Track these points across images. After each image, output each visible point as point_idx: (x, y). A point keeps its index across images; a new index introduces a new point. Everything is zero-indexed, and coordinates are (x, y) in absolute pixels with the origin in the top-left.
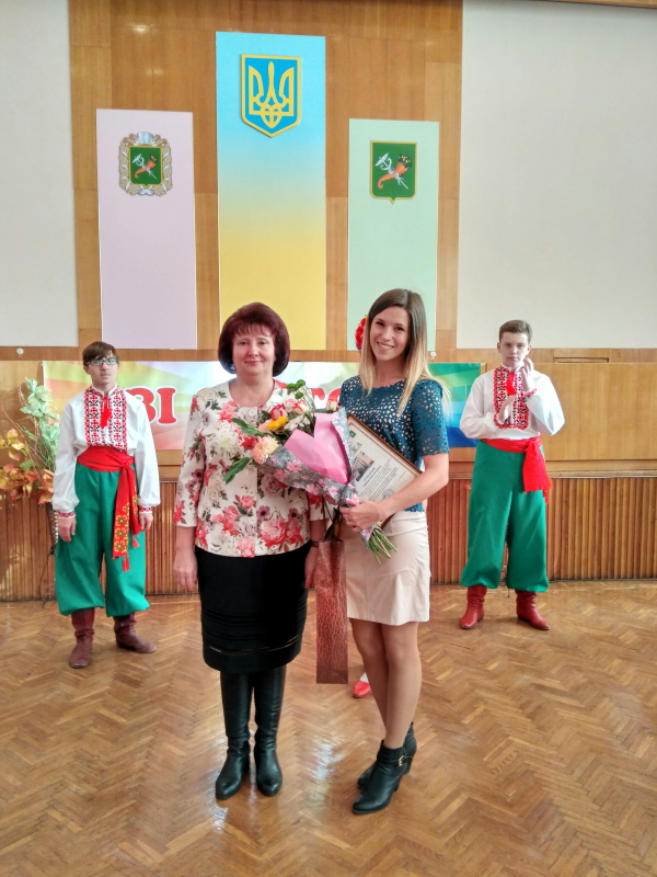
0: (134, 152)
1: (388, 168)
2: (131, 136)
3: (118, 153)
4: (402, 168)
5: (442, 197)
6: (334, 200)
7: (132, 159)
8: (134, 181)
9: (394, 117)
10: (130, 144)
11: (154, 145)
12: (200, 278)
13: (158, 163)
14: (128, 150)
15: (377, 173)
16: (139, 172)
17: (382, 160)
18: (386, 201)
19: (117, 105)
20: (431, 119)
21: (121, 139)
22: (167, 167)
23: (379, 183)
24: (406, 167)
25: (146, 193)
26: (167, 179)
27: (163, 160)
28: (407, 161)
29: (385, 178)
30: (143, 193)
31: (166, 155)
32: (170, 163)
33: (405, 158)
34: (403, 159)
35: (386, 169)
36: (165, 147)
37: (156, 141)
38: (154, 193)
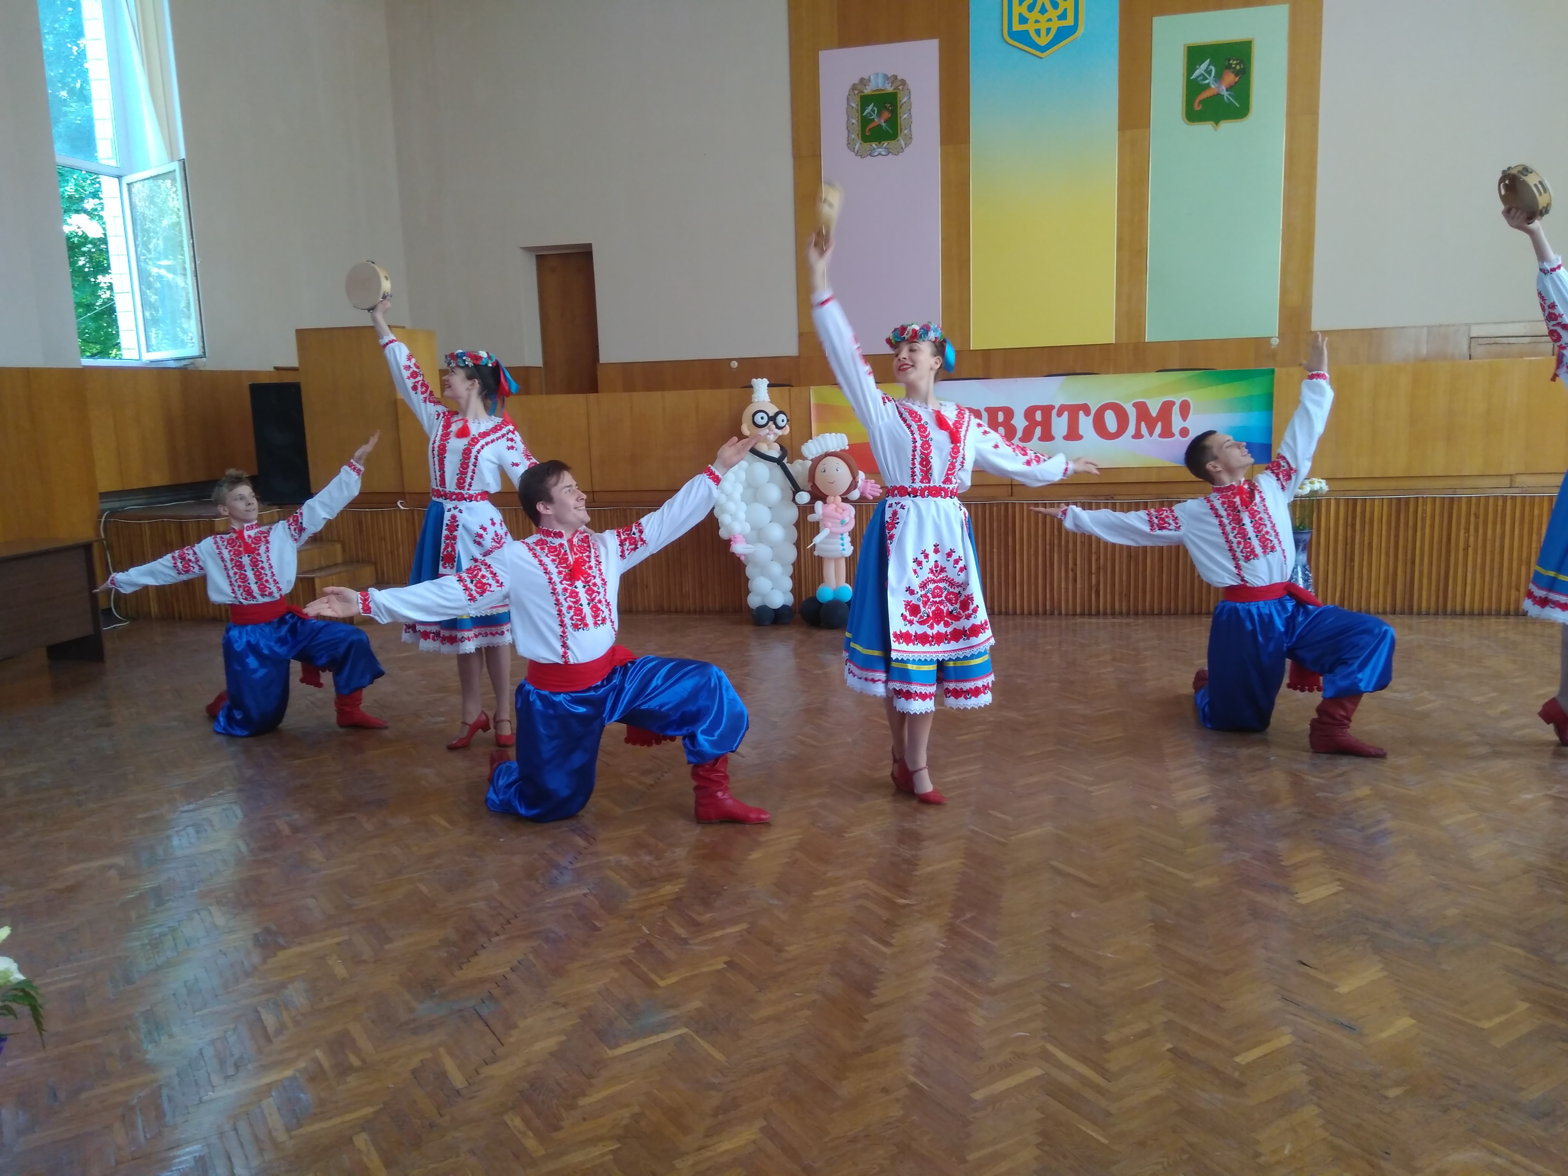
0: (865, 101)
2: (862, 81)
3: (845, 105)
4: (1230, 78)
5: (1291, 113)
6: (1130, 134)
7: (863, 111)
8: (866, 139)
9: (1220, 6)
10: (861, 91)
11: (889, 89)
13: (894, 112)
14: (859, 99)
15: (1193, 88)
16: (872, 125)
17: (1201, 70)
18: (1205, 128)
19: (844, 43)
21: (848, 87)
22: (905, 116)
23: (1196, 103)
24: (1236, 75)
25: (880, 154)
26: (906, 131)
27: (901, 107)
28: (1238, 67)
29: (1204, 95)
30: (876, 154)
31: (904, 100)
32: (910, 110)
33: (1235, 62)
34: (1232, 64)
35: (1207, 82)
36: (903, 90)
37: (892, 83)
38: (889, 153)
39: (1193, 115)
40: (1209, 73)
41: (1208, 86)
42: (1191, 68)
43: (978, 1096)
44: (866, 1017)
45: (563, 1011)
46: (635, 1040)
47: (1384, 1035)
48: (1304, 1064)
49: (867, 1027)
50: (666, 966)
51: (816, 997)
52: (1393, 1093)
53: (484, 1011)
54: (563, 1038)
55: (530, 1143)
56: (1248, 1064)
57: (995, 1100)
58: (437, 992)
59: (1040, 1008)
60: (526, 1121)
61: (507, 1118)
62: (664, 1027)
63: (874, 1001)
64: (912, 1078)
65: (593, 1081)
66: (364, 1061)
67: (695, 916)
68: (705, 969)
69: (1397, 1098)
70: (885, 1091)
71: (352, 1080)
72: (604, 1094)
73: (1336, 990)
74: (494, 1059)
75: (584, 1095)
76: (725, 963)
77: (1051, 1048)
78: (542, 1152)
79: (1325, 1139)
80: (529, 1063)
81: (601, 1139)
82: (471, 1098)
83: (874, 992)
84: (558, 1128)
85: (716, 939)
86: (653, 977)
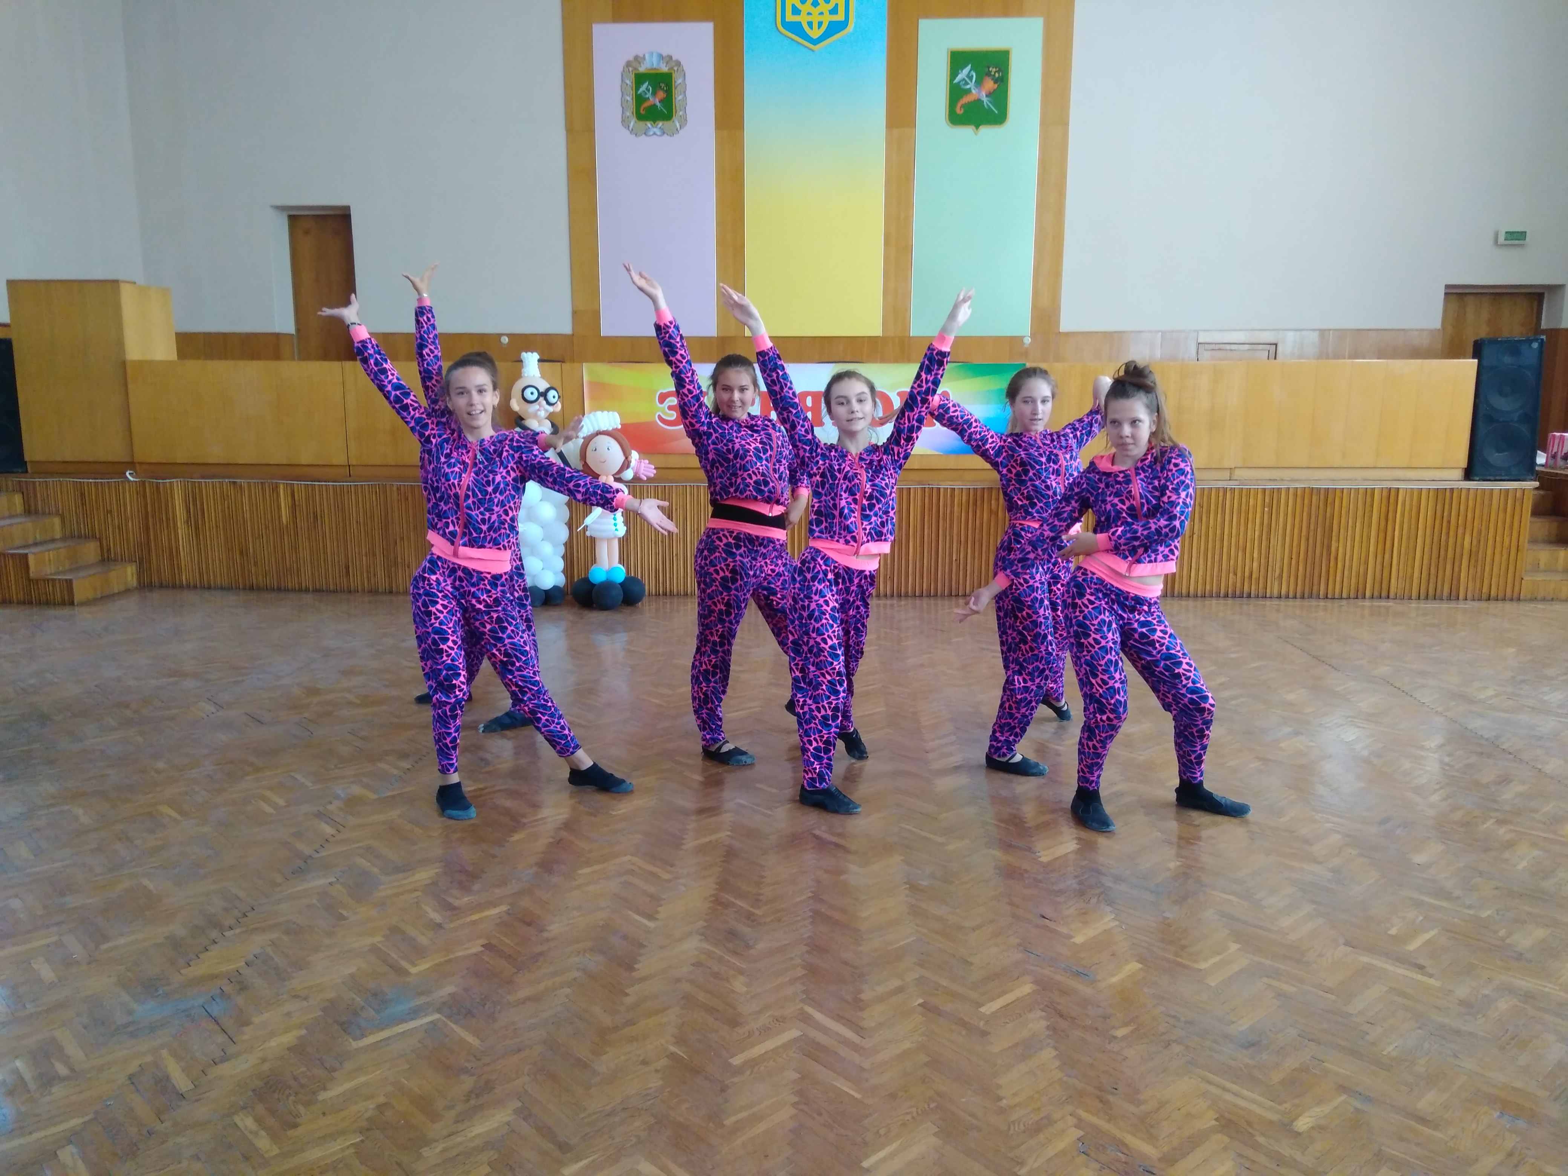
0: (640, 79)
1: (971, 85)
2: (636, 58)
3: (619, 82)
4: (990, 85)
5: (1045, 124)
6: (896, 132)
7: (637, 88)
8: (640, 117)
9: (981, 13)
10: (635, 69)
11: (664, 69)
12: (721, 243)
13: (669, 92)
14: (633, 76)
15: (956, 92)
16: (646, 105)
17: (963, 75)
18: (967, 132)
19: (618, 17)
21: (623, 63)
22: (680, 97)
23: (958, 107)
24: (995, 82)
25: (655, 134)
26: (681, 113)
27: (676, 88)
28: (997, 75)
29: (966, 99)
30: (651, 133)
31: (679, 81)
32: (685, 92)
33: (994, 70)
34: (991, 72)
35: (968, 87)
36: (677, 71)
37: (667, 63)
38: (664, 133)
39: (955, 118)
40: (971, 78)
41: (969, 91)
42: (953, 73)
43: (737, 1061)
44: (627, 991)
45: (305, 1004)
46: (382, 1029)
47: (1115, 980)
48: (1043, 1011)
49: (628, 1001)
50: (419, 952)
51: (576, 974)
52: (1120, 1033)
53: (216, 1009)
54: (303, 1032)
55: (263, 1143)
56: (993, 1013)
57: (753, 1063)
58: (161, 992)
59: (800, 972)
60: (259, 1121)
61: (237, 1119)
62: (415, 1013)
63: (635, 974)
64: (673, 1049)
65: (334, 1074)
66: (72, 1070)
67: (450, 900)
68: (460, 954)
69: (1124, 1037)
70: (645, 1063)
71: (58, 1091)
72: (348, 1086)
73: (1073, 940)
74: (225, 1059)
75: (325, 1089)
76: (483, 946)
77: (809, 1010)
78: (276, 1151)
79: (1060, 1079)
80: (264, 1060)
81: (343, 1133)
82: (197, 1101)
83: (636, 966)
84: (295, 1126)
85: (474, 923)
86: (404, 964)
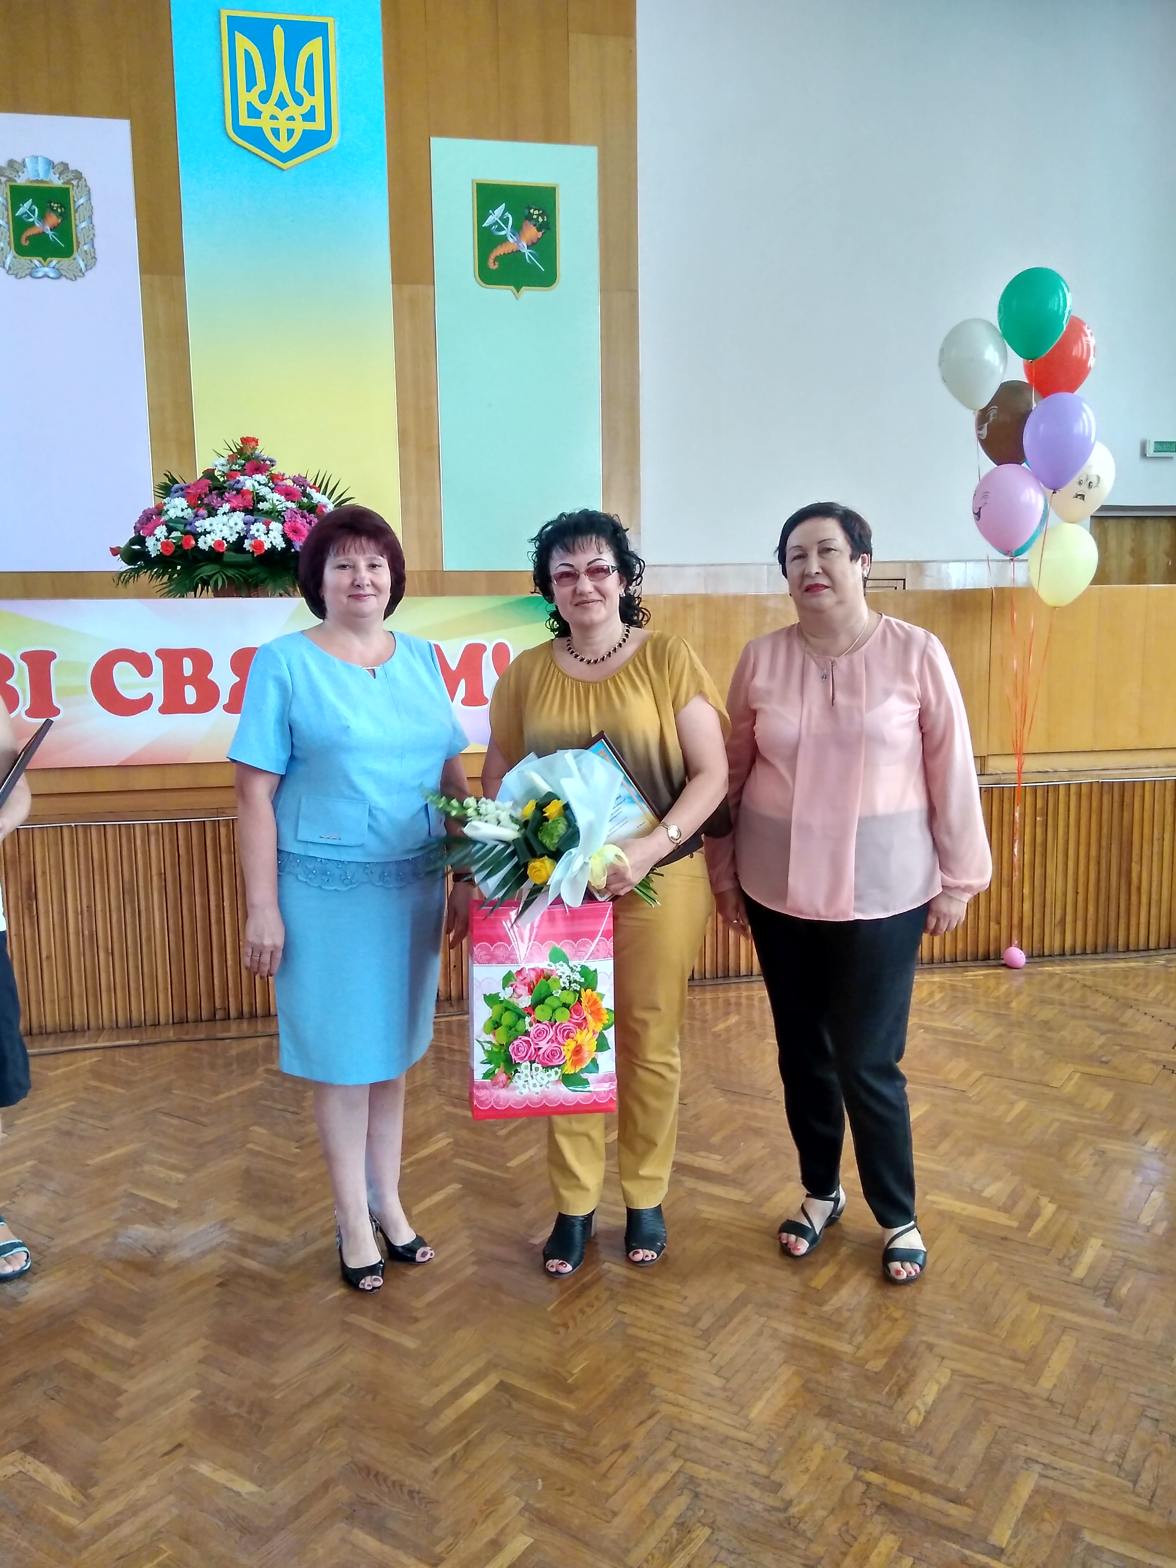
0: (18, 194)
1: (507, 231)
2: (11, 163)
4: (531, 232)
5: (607, 288)
6: (407, 289)
7: (15, 208)
9: (514, 135)
10: (10, 179)
11: (57, 182)
12: (158, 434)
13: (66, 216)
14: (8, 190)
15: (486, 240)
16: (30, 232)
17: (495, 216)
18: (505, 293)
20: (582, 141)
22: (83, 225)
23: (491, 261)
24: (539, 230)
25: (46, 276)
26: (86, 248)
27: (76, 211)
29: (501, 251)
31: (82, 201)
32: (90, 217)
33: (536, 212)
34: (533, 214)
35: (503, 233)
36: (78, 186)
37: (60, 174)
38: (60, 276)
39: (487, 276)
40: (506, 222)
41: (504, 239)
42: (482, 212)
